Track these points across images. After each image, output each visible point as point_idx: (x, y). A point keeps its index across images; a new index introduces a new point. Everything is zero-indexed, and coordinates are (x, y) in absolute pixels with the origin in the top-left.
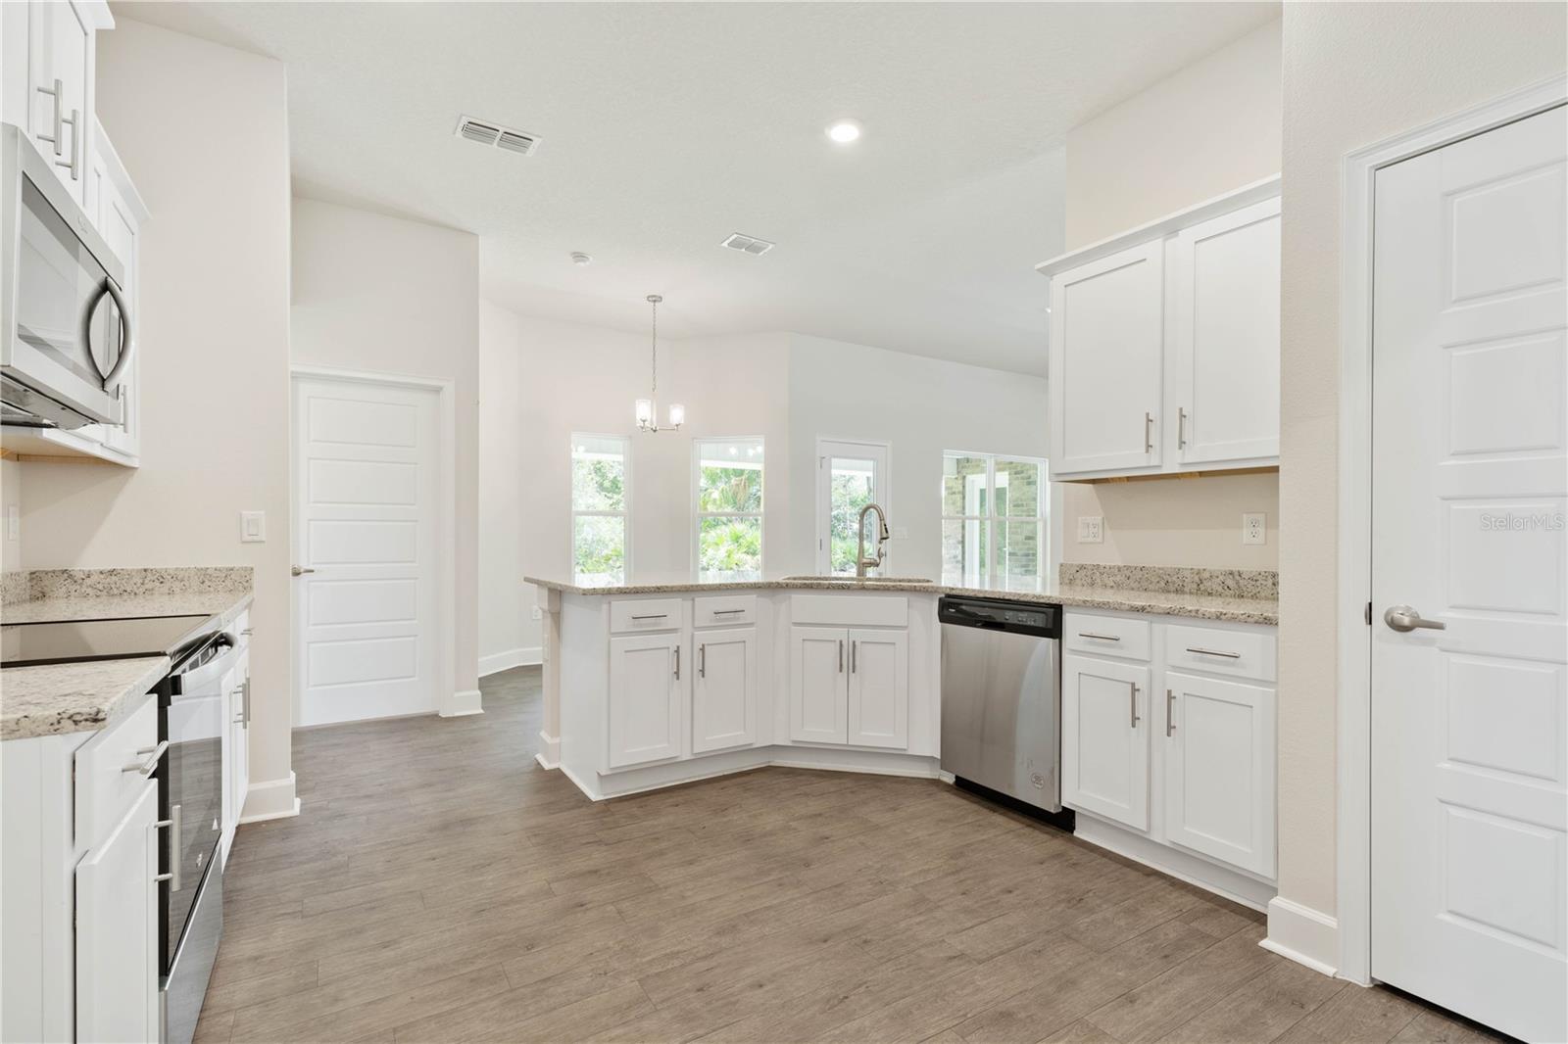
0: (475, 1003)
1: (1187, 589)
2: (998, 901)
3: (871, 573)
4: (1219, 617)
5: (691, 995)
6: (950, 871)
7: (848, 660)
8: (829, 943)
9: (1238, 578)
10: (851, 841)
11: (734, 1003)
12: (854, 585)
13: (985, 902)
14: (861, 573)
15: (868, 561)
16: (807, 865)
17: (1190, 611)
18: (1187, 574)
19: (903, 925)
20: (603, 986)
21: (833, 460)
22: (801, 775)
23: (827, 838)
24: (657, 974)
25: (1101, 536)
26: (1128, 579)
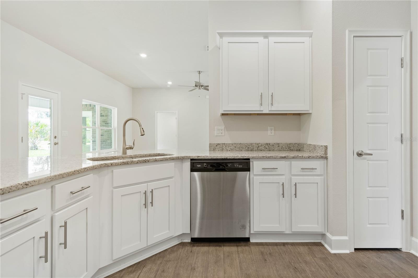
1: (254, 149)
4: (309, 157)
9: (269, 145)
12: (152, 159)
14: (124, 153)
17: (300, 157)
18: (254, 145)
25: (224, 133)
26: (235, 147)
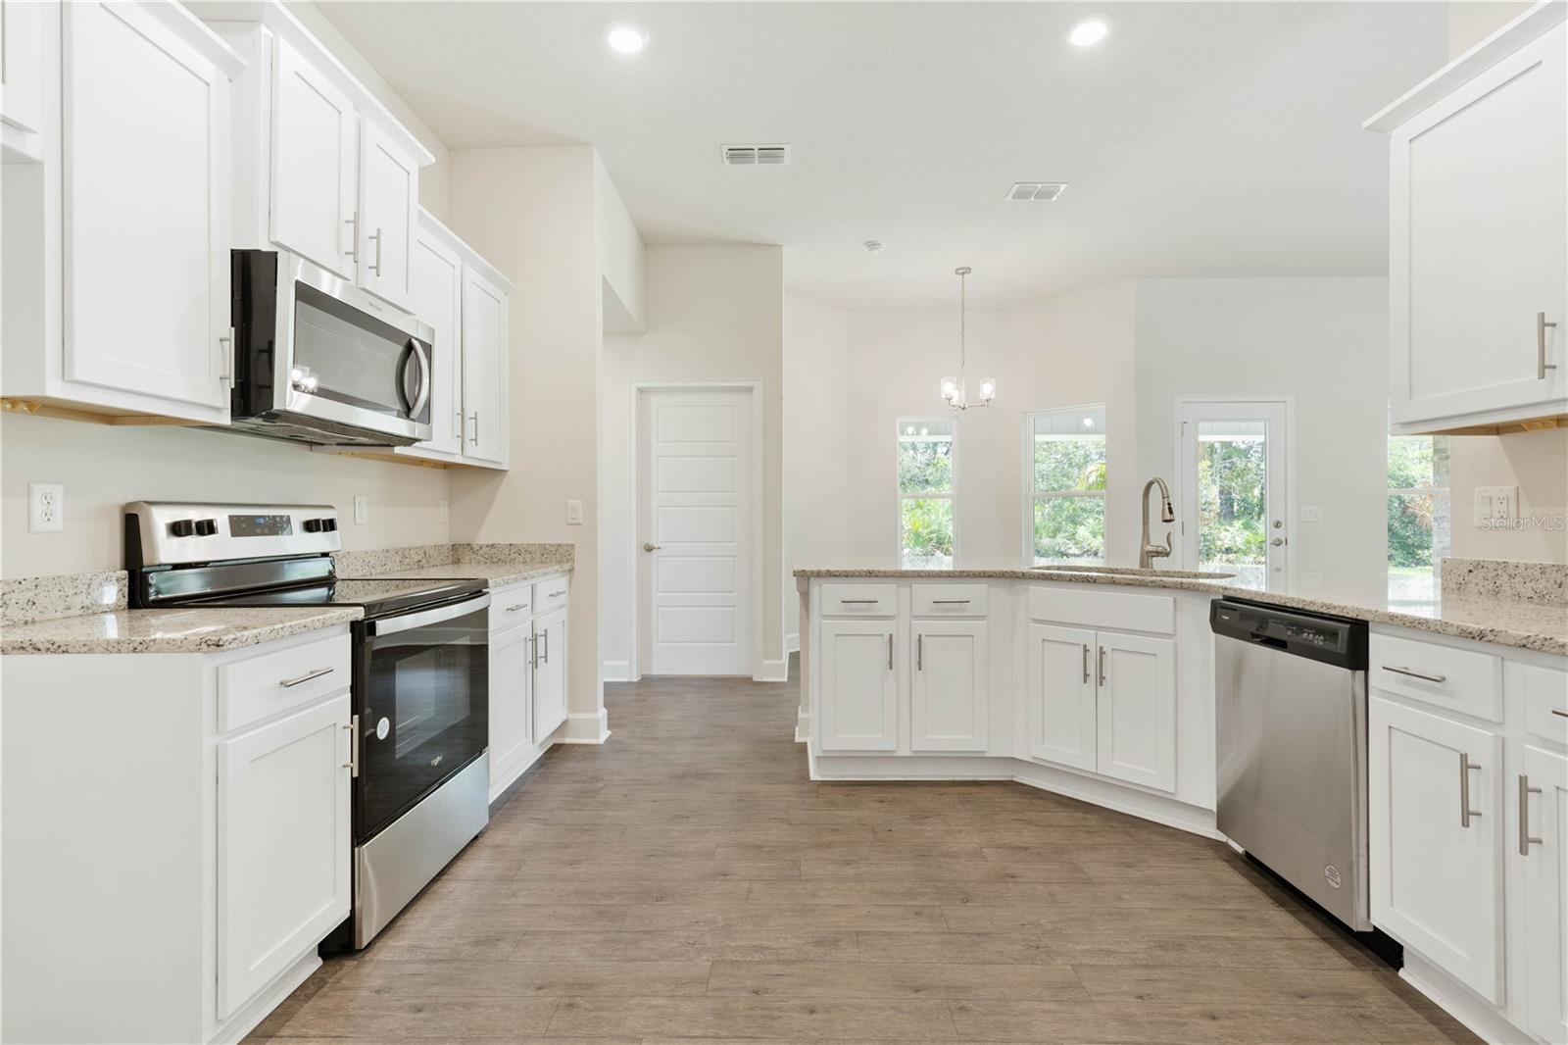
0: (587, 932)
2: (1185, 1024)
3: (1159, 564)
5: (744, 994)
6: (1144, 962)
7: (1095, 670)
8: (920, 995)
10: (1040, 887)
11: (773, 1018)
12: (1102, 578)
13: (1164, 1018)
14: (1144, 563)
15: (1154, 549)
16: (965, 900)
19: (1024, 1006)
20: (682, 956)
21: (1200, 424)
22: (1042, 798)
23: (1013, 877)
24: (732, 962)
25: (1513, 517)
26: (1560, 587)
